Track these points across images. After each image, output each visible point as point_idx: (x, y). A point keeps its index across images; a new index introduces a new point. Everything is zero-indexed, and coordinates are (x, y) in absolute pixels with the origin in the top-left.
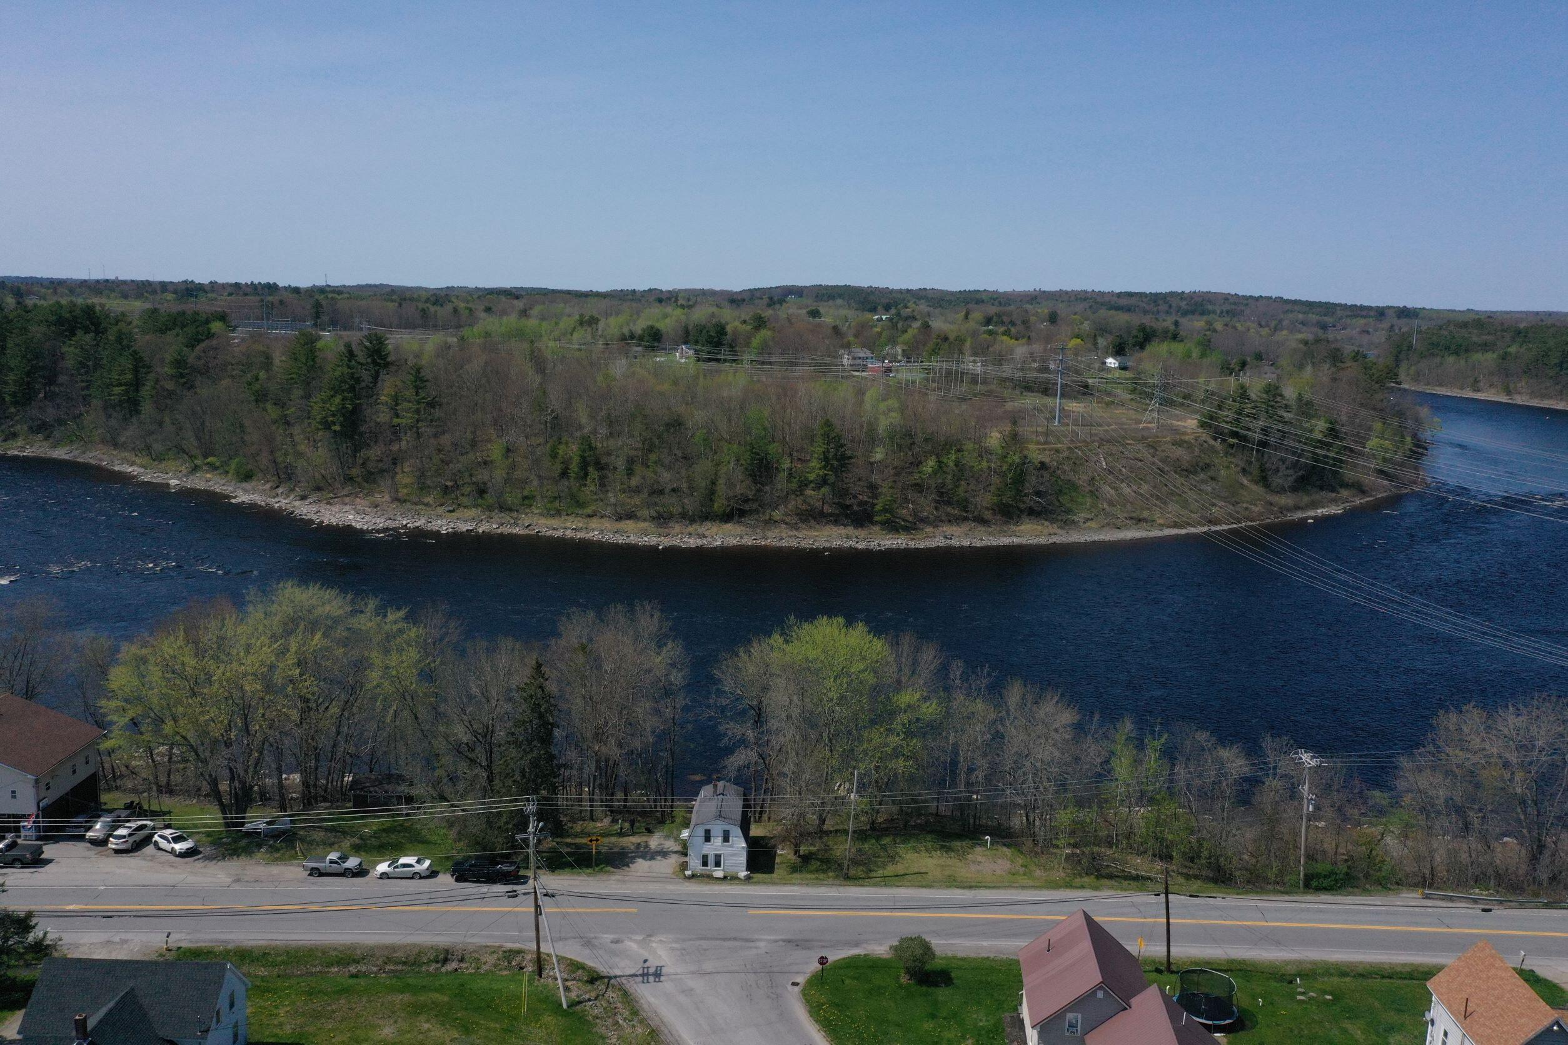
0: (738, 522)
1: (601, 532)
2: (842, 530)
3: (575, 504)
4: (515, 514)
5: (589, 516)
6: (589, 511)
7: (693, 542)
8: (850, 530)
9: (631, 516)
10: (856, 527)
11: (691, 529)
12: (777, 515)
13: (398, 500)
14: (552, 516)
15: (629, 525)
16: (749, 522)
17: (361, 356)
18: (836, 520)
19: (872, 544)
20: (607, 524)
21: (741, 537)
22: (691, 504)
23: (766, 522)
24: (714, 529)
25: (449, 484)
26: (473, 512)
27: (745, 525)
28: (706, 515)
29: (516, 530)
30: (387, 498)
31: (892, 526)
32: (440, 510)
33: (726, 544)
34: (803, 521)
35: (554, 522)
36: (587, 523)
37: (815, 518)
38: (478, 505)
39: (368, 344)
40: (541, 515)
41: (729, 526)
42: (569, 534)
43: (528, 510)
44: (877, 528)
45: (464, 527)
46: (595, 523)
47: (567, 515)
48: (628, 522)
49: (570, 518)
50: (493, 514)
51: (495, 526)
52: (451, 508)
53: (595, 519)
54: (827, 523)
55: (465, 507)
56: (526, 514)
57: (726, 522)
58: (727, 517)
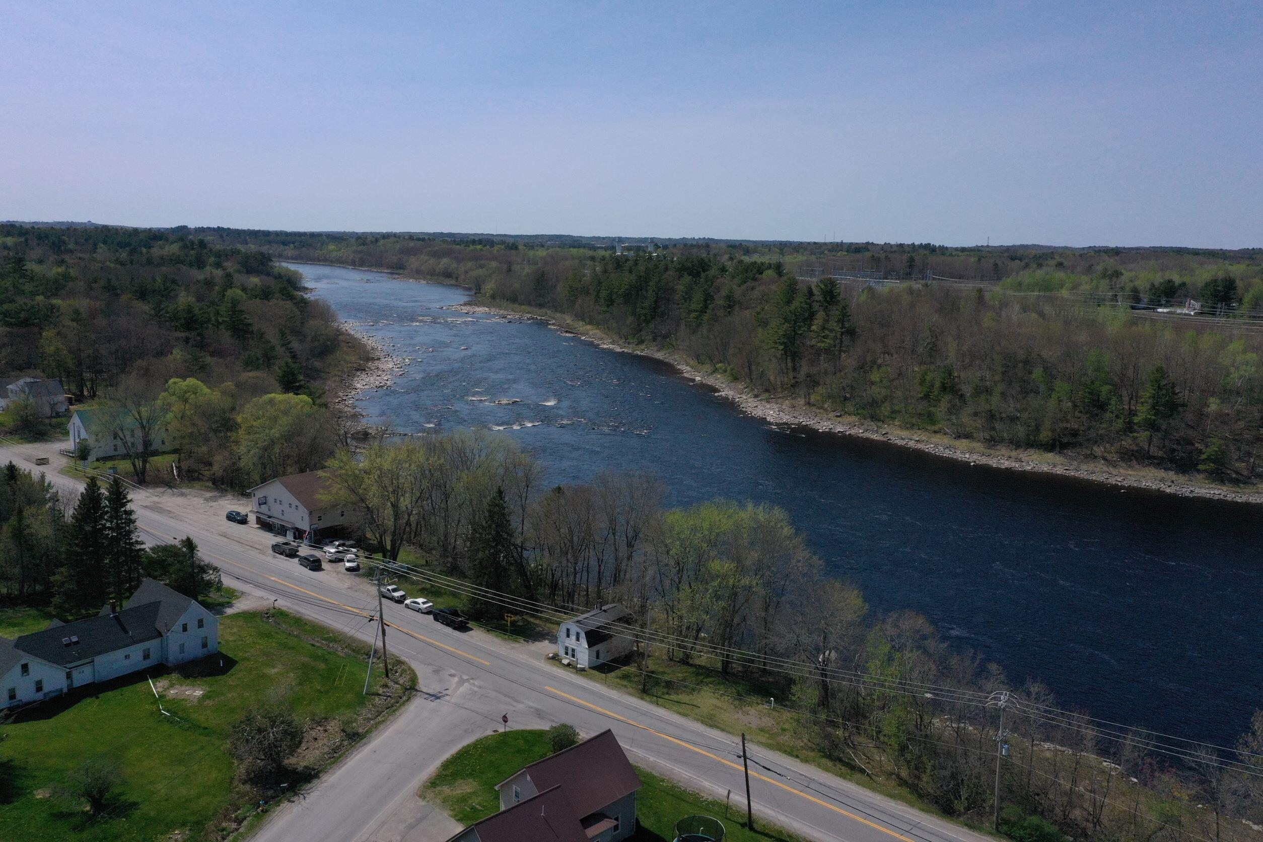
0: (1060, 453)
1: (936, 445)
2: (1161, 473)
3: (927, 420)
4: (880, 424)
5: (935, 432)
6: (936, 428)
7: (1006, 464)
8: (1171, 475)
9: (968, 436)
10: (1177, 473)
11: (1014, 454)
12: (1098, 450)
13: (809, 404)
14: (907, 429)
15: (964, 443)
16: (1070, 454)
17: (818, 296)
18: (1158, 462)
19: (1184, 490)
20: (946, 440)
21: (1055, 466)
22: (1021, 431)
23: (1086, 457)
24: (1035, 456)
25: (848, 395)
26: (853, 419)
27: (1065, 456)
28: (1031, 443)
29: (875, 437)
30: (802, 402)
31: (1219, 475)
32: (831, 415)
33: (1036, 469)
34: (1123, 459)
35: (905, 433)
36: (930, 438)
37: (1137, 459)
38: (858, 414)
39: (823, 287)
40: (900, 426)
41: (1050, 456)
42: (912, 444)
43: (891, 422)
44: (1201, 476)
45: (839, 429)
46: (937, 439)
47: (919, 429)
48: (964, 440)
49: (919, 432)
50: (866, 422)
51: (860, 431)
52: (839, 414)
53: (938, 436)
54: (1149, 465)
55: (849, 414)
56: (889, 425)
57: (1050, 451)
58: (1050, 447)
